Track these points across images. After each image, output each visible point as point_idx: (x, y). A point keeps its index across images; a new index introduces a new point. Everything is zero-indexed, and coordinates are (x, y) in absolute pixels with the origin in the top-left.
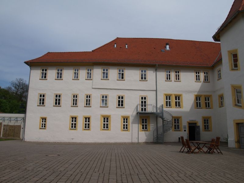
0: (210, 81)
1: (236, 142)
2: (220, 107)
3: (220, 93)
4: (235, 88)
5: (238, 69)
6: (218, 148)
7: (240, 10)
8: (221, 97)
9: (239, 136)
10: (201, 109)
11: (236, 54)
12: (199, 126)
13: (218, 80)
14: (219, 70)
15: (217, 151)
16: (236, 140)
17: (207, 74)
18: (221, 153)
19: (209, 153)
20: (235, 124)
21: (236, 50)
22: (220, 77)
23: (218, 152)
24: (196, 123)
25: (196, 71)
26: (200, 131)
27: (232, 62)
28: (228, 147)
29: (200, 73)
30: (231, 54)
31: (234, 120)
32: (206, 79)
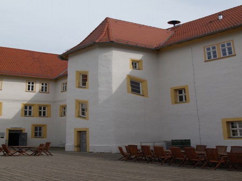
0: (50, 92)
1: (75, 147)
2: (61, 116)
3: (63, 104)
4: (80, 103)
5: (86, 88)
6: (47, 151)
7: (97, 42)
8: (64, 107)
9: (80, 142)
10: (32, 117)
11: (87, 75)
12: (26, 134)
13: (62, 92)
14: (65, 83)
15: (46, 154)
16: (76, 145)
17: (46, 84)
18: (51, 155)
19: (35, 155)
20: (76, 132)
21: (87, 72)
22: (65, 89)
23: (48, 155)
24: (21, 131)
25: (28, 82)
26: (26, 138)
27: (80, 81)
28: (65, 151)
29: (34, 84)
30: (80, 74)
31: (75, 129)
32: (44, 90)
